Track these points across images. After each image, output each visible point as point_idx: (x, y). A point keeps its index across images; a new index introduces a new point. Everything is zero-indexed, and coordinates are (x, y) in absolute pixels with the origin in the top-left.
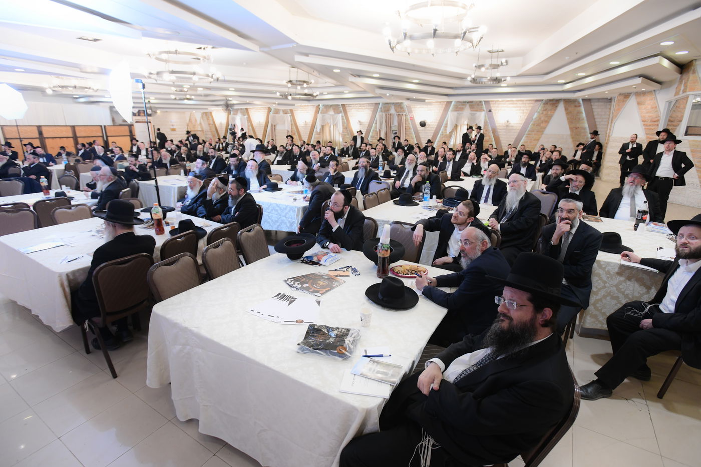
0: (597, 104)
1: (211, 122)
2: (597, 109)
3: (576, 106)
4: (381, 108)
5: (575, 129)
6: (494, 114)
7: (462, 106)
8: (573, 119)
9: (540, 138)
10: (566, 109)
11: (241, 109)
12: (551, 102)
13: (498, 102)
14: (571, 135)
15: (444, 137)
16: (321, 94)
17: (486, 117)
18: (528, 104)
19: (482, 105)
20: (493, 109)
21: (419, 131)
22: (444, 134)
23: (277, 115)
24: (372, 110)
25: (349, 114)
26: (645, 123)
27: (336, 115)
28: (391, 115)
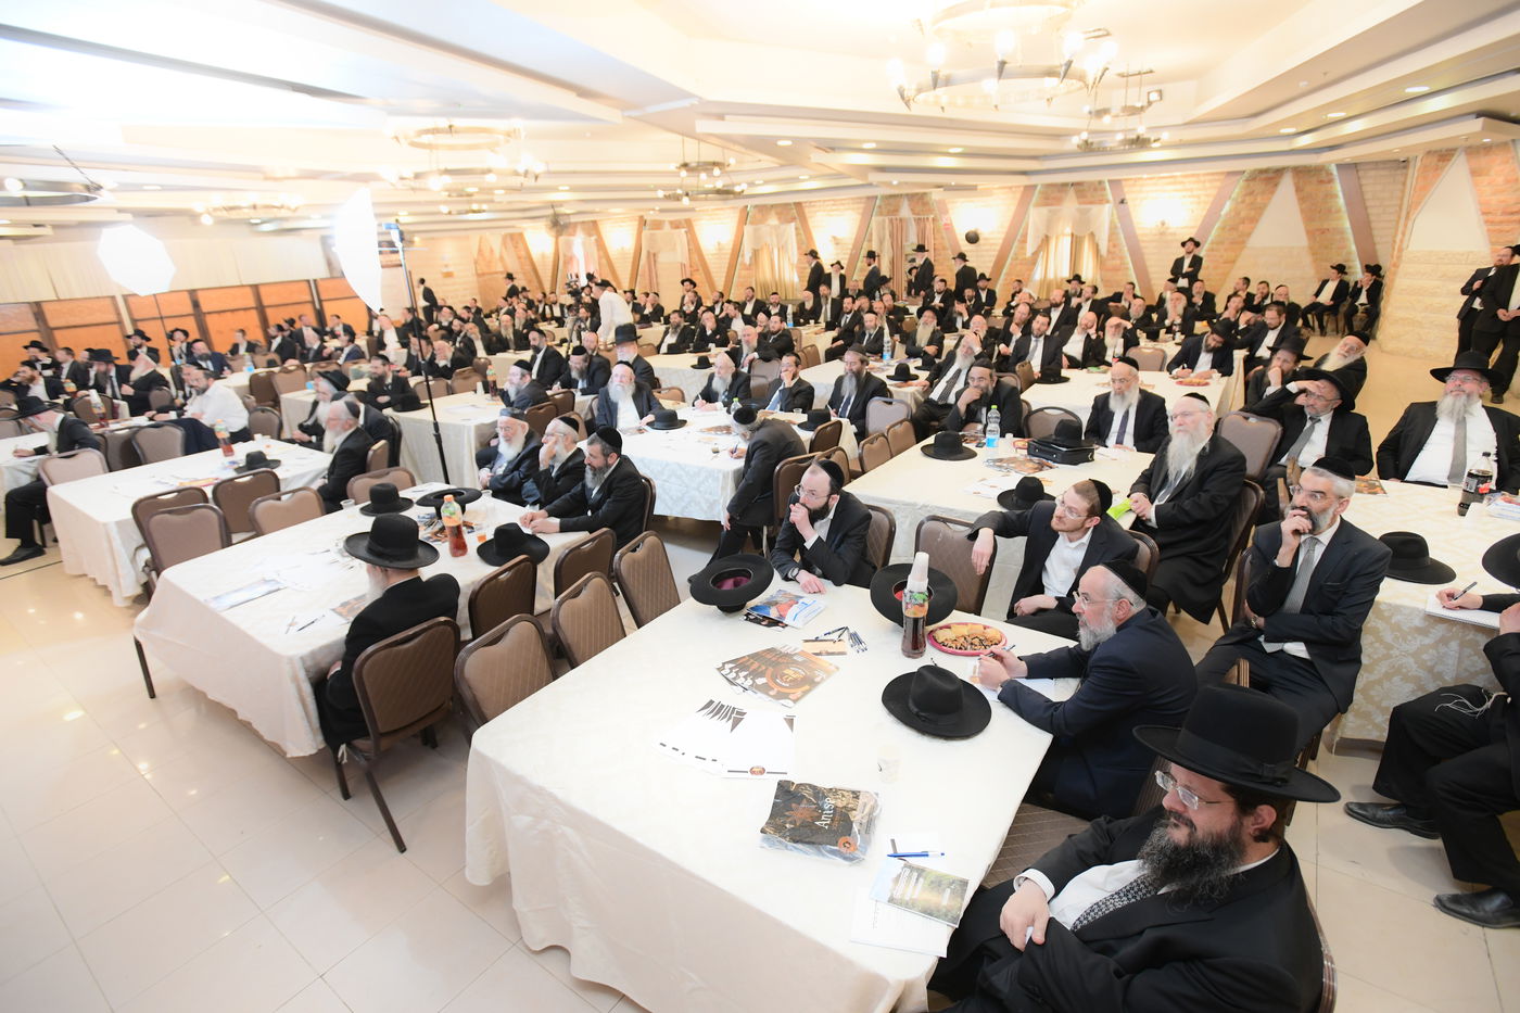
0: (1373, 173)
1: (523, 253)
2: (1372, 185)
3: (1321, 182)
4: (880, 207)
5: (1319, 234)
6: (1131, 209)
7: (1058, 195)
8: (1315, 212)
9: (1237, 256)
10: (1298, 190)
11: (583, 222)
12: (1264, 176)
13: (1141, 182)
14: (1311, 248)
15: (1021, 264)
16: (751, 184)
17: (1113, 216)
18: (1210, 181)
19: (1104, 189)
20: (1128, 198)
22: (1020, 257)
23: (657, 232)
24: (861, 211)
25: (811, 223)
26: (1490, 217)
27: (783, 227)
28: (901, 220)
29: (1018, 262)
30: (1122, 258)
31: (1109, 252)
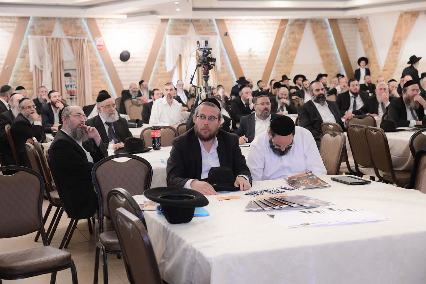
4: (33, 27)
5: (326, 56)
6: (232, 40)
7: (184, 27)
9: (290, 70)
10: (314, 32)
13: (235, 22)
14: (324, 64)
15: (161, 77)
17: (220, 43)
19: (213, 25)
20: (230, 32)
21: (117, 70)
22: (160, 72)
28: (57, 39)
29: (159, 75)
30: (229, 72)
31: (221, 68)
